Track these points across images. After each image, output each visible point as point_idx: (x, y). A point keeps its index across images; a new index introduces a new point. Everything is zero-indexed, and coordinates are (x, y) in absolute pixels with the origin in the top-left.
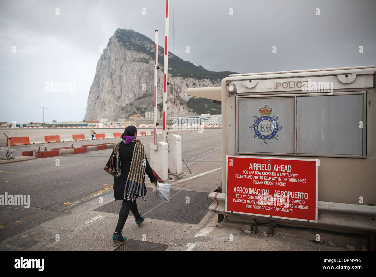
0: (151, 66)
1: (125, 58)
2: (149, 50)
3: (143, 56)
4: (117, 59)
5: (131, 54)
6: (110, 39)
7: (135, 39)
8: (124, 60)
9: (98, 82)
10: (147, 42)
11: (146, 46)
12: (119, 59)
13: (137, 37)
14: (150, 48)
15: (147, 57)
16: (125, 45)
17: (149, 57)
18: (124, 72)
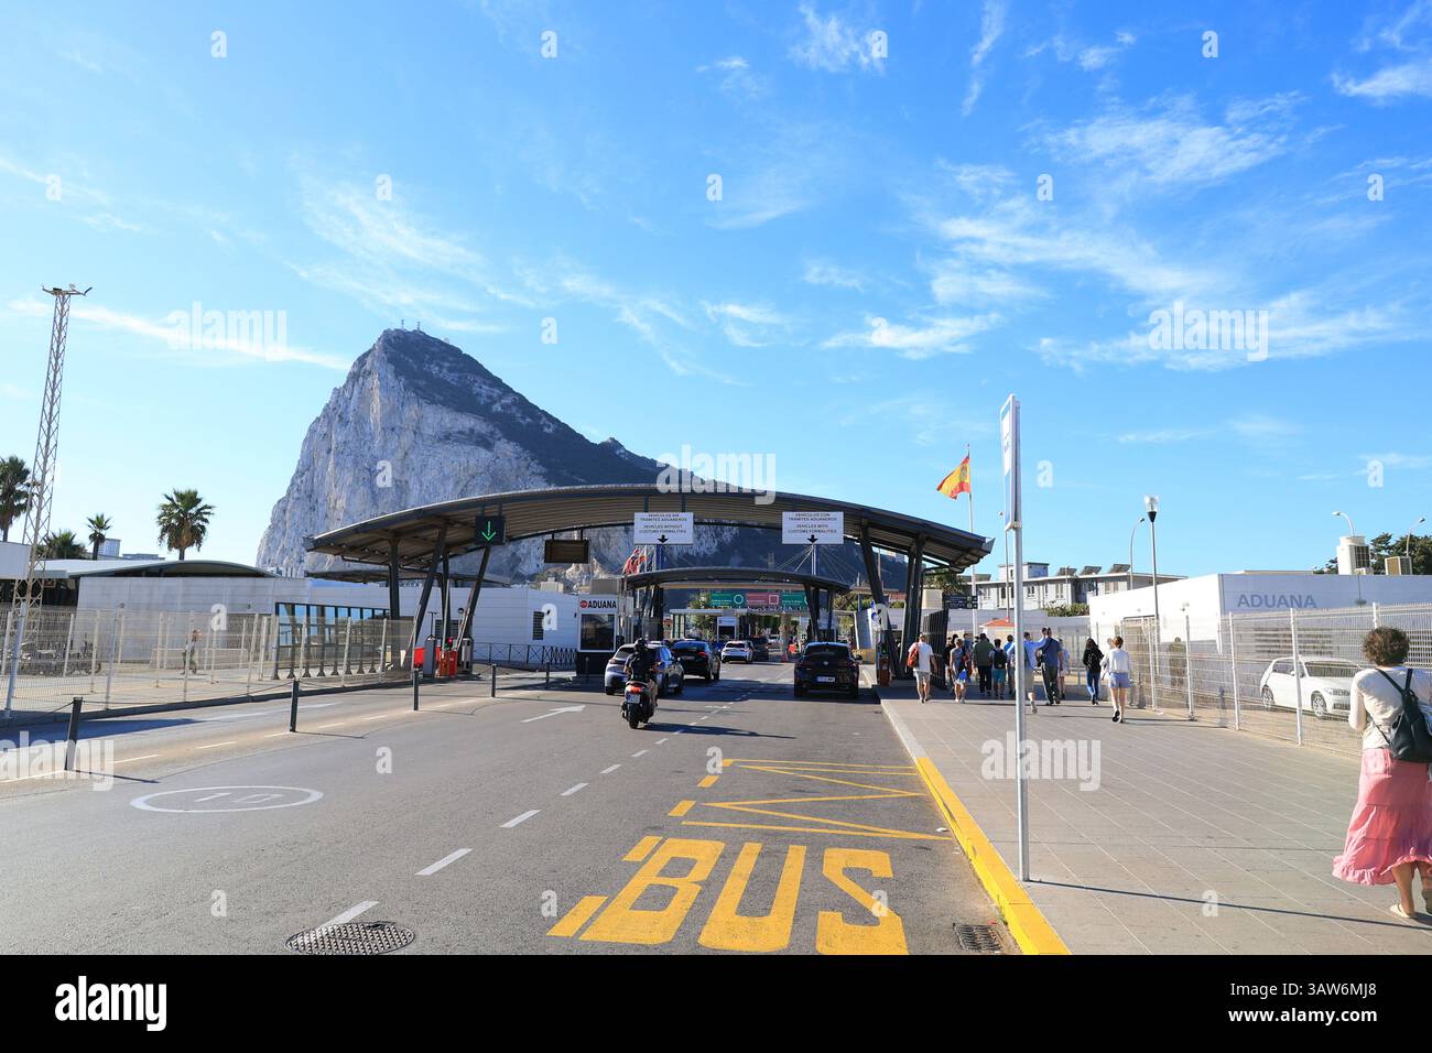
0: (498, 458)
1: (418, 428)
2: (488, 406)
3: (472, 423)
4: (393, 429)
5: (438, 418)
6: (362, 360)
7: (437, 365)
8: (415, 433)
9: (312, 491)
10: (479, 379)
11: (476, 389)
12: (397, 430)
13: (444, 359)
14: (490, 397)
15: (482, 427)
16: (416, 389)
17: (491, 428)
18: (413, 469)
